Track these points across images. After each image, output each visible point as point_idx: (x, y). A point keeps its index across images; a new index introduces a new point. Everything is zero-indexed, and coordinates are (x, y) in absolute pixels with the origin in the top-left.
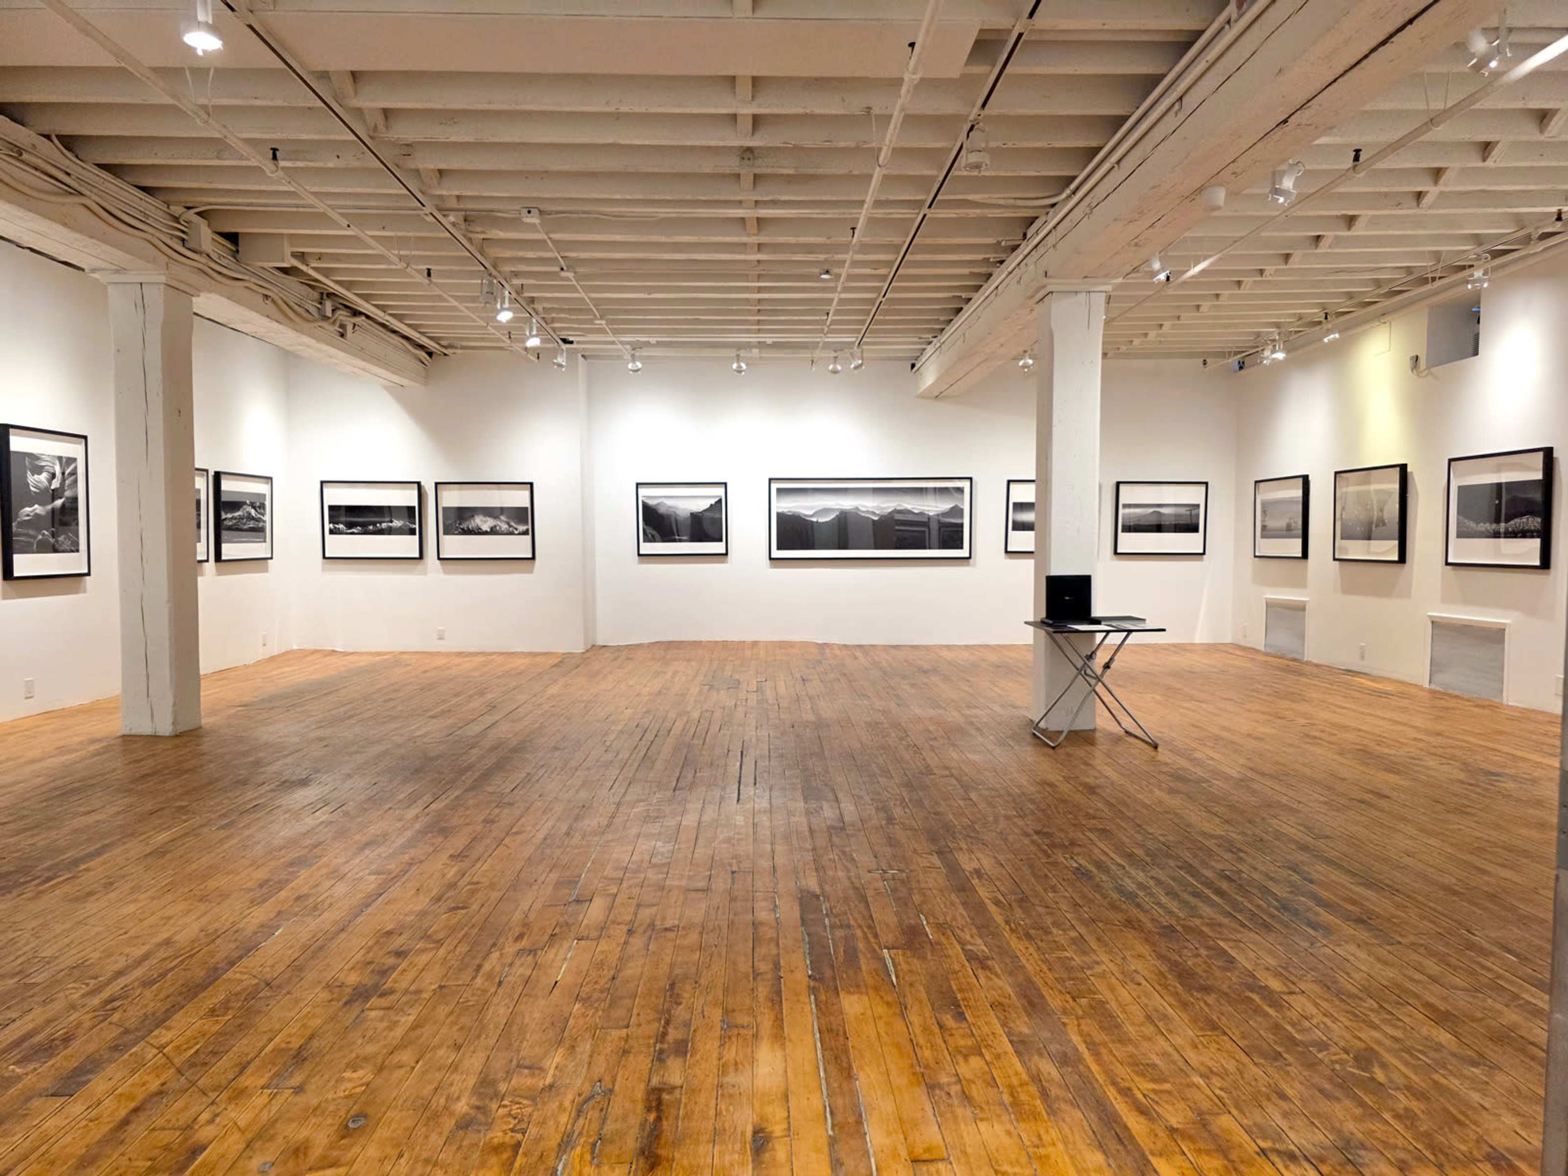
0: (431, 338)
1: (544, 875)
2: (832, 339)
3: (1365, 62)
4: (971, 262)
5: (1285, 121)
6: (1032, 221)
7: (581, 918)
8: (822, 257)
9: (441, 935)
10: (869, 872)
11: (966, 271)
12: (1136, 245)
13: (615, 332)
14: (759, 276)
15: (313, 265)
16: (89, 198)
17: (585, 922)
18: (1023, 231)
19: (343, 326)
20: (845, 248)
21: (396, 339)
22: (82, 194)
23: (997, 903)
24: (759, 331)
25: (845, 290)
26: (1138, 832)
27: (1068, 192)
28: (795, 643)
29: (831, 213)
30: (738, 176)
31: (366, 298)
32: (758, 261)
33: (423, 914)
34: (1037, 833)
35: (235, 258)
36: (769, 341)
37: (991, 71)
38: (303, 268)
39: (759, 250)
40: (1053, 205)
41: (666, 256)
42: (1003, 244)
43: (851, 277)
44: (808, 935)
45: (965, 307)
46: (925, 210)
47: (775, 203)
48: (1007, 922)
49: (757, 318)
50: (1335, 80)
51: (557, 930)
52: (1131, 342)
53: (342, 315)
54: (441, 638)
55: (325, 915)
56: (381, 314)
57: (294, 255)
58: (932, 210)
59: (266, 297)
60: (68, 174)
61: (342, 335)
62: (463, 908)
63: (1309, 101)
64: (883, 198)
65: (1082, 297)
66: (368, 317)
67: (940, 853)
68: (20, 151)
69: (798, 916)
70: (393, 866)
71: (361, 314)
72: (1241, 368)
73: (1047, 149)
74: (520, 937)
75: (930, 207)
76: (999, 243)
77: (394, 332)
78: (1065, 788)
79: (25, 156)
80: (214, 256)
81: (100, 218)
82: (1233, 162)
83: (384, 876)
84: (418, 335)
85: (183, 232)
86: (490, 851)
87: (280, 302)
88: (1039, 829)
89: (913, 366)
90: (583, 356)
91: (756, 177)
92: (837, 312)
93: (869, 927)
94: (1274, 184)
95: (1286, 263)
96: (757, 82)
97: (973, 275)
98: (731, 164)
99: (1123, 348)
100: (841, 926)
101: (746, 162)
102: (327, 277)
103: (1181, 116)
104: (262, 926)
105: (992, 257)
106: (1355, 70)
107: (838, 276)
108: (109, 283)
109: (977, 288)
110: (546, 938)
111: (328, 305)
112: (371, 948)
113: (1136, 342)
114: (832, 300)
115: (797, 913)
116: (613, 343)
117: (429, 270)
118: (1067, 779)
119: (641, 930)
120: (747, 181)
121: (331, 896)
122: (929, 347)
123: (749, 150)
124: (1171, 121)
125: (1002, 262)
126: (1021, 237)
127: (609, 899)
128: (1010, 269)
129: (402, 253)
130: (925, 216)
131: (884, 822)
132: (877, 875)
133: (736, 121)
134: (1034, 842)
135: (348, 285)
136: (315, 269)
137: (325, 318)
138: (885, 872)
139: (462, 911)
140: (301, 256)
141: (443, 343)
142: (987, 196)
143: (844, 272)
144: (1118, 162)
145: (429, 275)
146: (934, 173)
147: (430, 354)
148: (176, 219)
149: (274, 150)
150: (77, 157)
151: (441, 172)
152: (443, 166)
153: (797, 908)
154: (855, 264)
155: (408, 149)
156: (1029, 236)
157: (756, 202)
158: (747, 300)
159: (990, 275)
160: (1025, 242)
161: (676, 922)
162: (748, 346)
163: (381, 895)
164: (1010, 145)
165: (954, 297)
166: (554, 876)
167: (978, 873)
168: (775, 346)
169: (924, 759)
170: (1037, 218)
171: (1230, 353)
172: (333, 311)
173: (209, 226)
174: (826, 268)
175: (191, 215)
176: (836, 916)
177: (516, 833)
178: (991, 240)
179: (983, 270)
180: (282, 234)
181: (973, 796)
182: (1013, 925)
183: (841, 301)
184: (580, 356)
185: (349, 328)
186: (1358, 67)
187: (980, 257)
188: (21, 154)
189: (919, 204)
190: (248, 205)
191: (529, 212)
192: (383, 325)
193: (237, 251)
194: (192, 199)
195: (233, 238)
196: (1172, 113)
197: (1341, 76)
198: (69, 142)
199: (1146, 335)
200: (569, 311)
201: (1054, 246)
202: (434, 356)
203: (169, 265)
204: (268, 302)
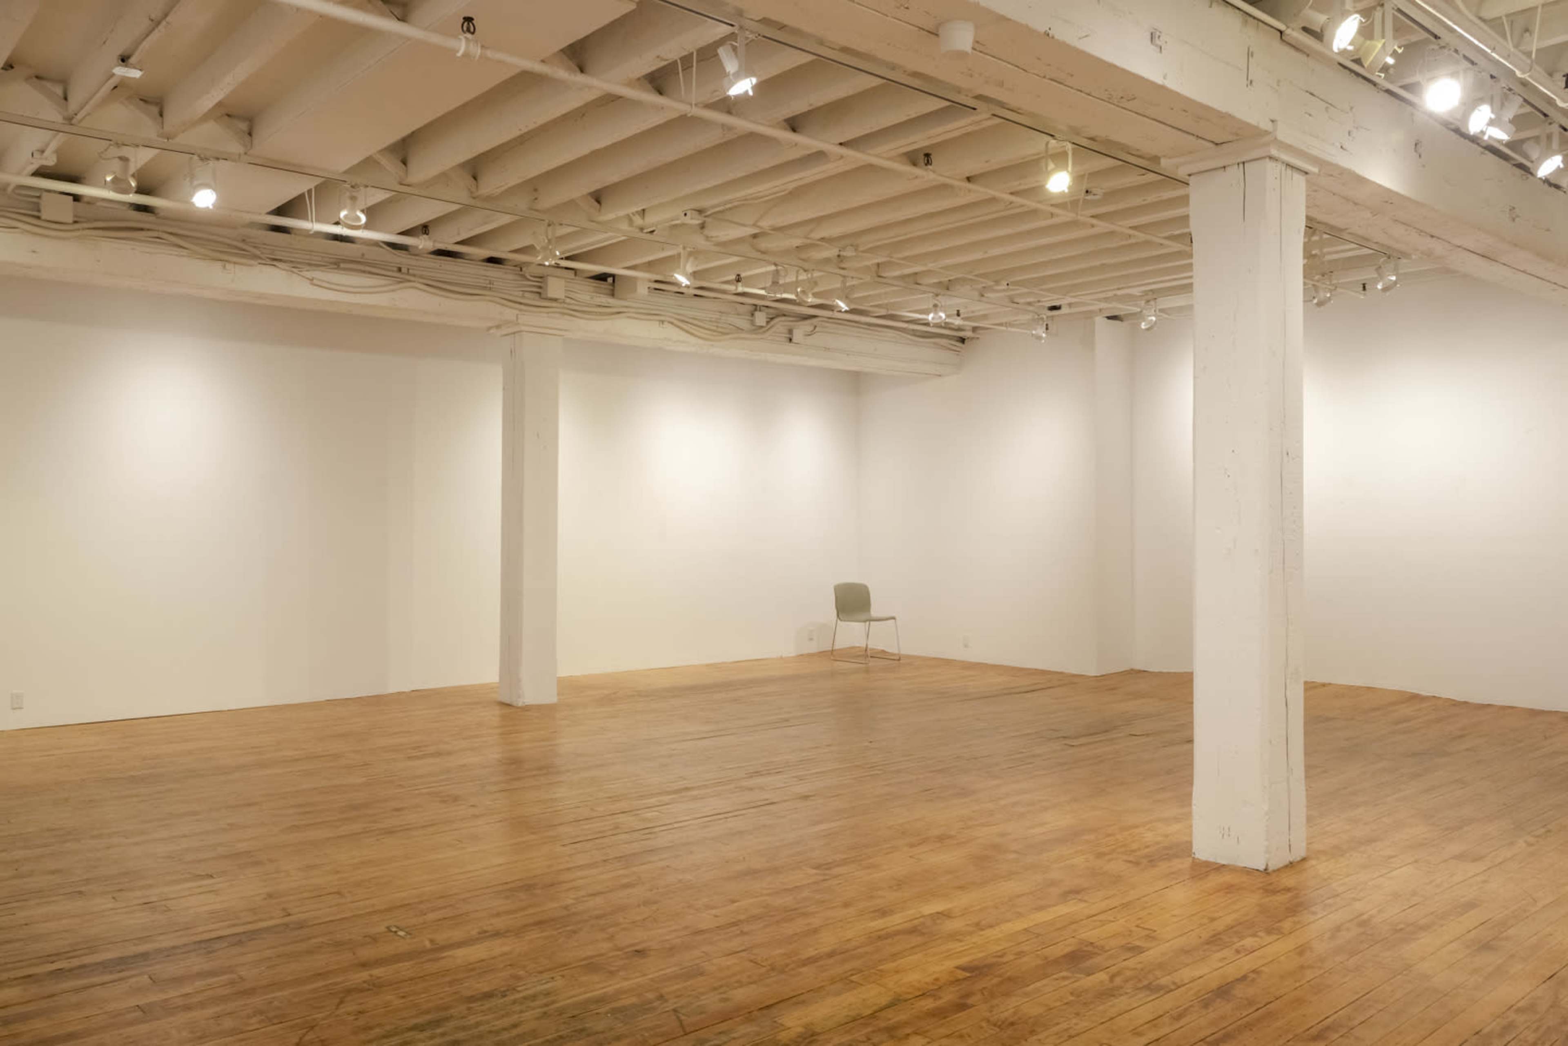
16: (415, 281)
19: (789, 332)
22: (408, 281)
35: (610, 295)
53: (786, 321)
59: (661, 321)
60: (399, 268)
61: (790, 340)
79: (344, 266)
81: (433, 293)
87: (680, 323)
90: (1111, 318)
108: (501, 336)
137: (756, 328)
147: (960, 340)
172: (771, 318)
184: (1102, 319)
185: (799, 331)
193: (614, 289)
202: (966, 341)
203: (519, 316)
204: (664, 326)
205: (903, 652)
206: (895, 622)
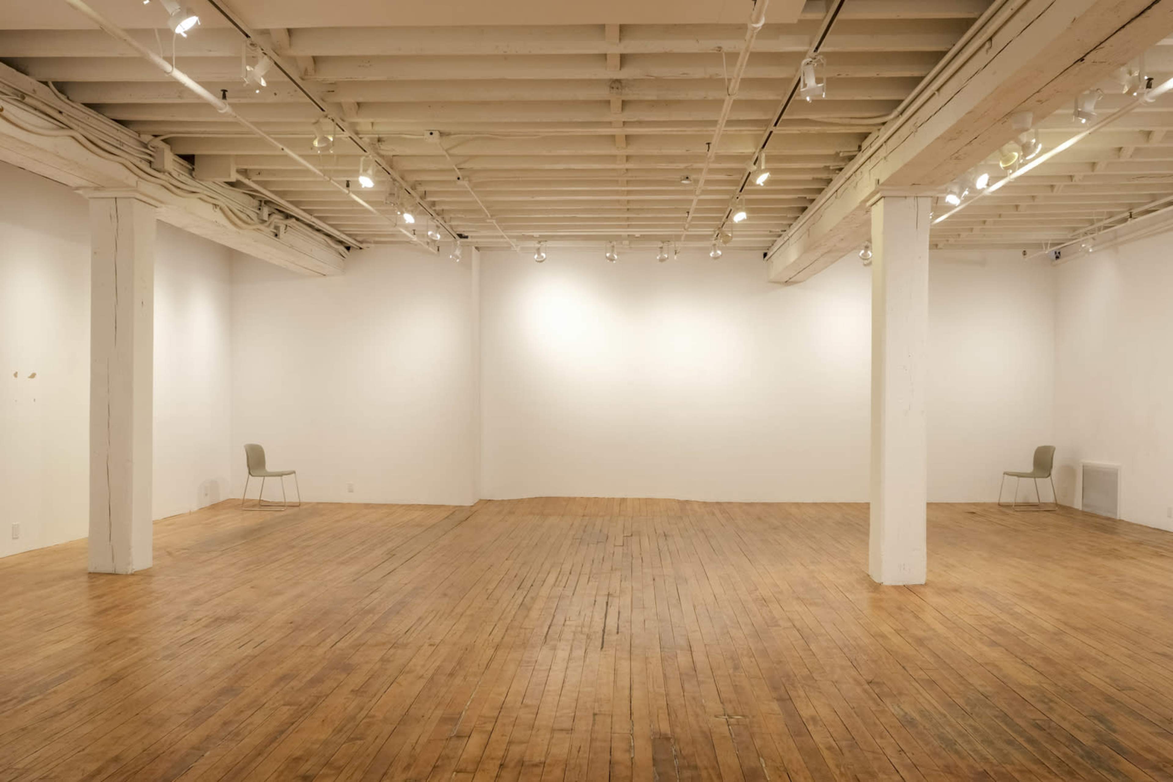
0: (349, 235)
1: (431, 711)
2: (693, 232)
3: (1149, 11)
4: (813, 170)
5: (1082, 59)
6: (865, 136)
7: (460, 752)
8: (682, 166)
9: (341, 763)
10: (716, 716)
11: (809, 177)
12: (957, 158)
13: (505, 229)
14: (628, 182)
15: (255, 179)
16: (77, 131)
17: (464, 756)
18: (859, 143)
19: (277, 228)
20: (702, 158)
21: (320, 237)
22: (71, 128)
23: (829, 748)
24: (629, 226)
25: (704, 192)
26: (961, 684)
27: (896, 113)
28: (659, 500)
29: (690, 131)
30: (608, 102)
31: (296, 204)
32: (627, 170)
33: (326, 743)
34: (869, 683)
35: (191, 174)
36: (637, 235)
37: (825, 18)
38: (246, 181)
39: (627, 160)
40: (884, 124)
41: (547, 166)
42: (841, 155)
43: (708, 182)
44: (659, 774)
45: (810, 207)
46: (771, 128)
47: (640, 123)
48: (838, 766)
49: (626, 216)
50: (1123, 27)
51: (439, 763)
52: (959, 235)
53: (277, 218)
54: (351, 491)
55: (246, 740)
56: (309, 217)
57: (239, 171)
58: (778, 128)
59: (216, 205)
60: (60, 112)
61: (276, 235)
62: (360, 739)
63: (1101, 43)
64: (734, 118)
65: (911, 201)
66: (297, 219)
67: (780, 700)
68: (23, 96)
69: (651, 756)
70: (303, 699)
71: (292, 217)
72: (1057, 258)
73: (876, 78)
74: (408, 767)
75: (776, 125)
76: (837, 154)
77: (318, 230)
78: (896, 640)
79: (27, 100)
80: (175, 174)
81: (84, 146)
82: (1038, 92)
83: (295, 707)
84: (338, 233)
85: (151, 155)
86: (385, 687)
87: (227, 210)
88: (870, 679)
89: (765, 255)
90: (477, 248)
91: (624, 103)
92: (697, 211)
93: (714, 768)
94: (1076, 107)
95: (1093, 170)
96: (622, 28)
97: (815, 180)
98: (604, 93)
99: (952, 240)
100: (689, 767)
101: (615, 91)
102: (265, 188)
103: (992, 53)
104: (193, 748)
105: (832, 165)
106: (1139, 18)
107: (696, 181)
108: (90, 198)
109: (820, 191)
110: (430, 769)
111: (266, 211)
112: (282, 772)
113: (964, 235)
114: (692, 200)
115: (649, 754)
116: (502, 237)
117: (348, 182)
118: (897, 632)
119: (512, 764)
120: (616, 105)
121: (251, 723)
122: (779, 239)
123: (619, 81)
124: (982, 57)
125: (841, 169)
126: (856, 149)
127: (485, 736)
128: (847, 176)
129: (326, 168)
130: (771, 132)
131: (731, 671)
132: (723, 719)
133: (606, 59)
134: (865, 691)
135: (281, 194)
136: (254, 182)
137: (263, 221)
138: (730, 717)
139: (359, 742)
140: (244, 172)
141: (359, 239)
142: (826, 116)
143: (703, 177)
144: (938, 90)
145: (348, 186)
146: (779, 98)
147: (348, 248)
148: (145, 146)
149: (224, 91)
150: (68, 98)
151: (359, 104)
152: (361, 100)
153: (650, 749)
154: (711, 171)
155: (332, 88)
156: (863, 148)
157: (624, 123)
158: (618, 201)
159: (831, 180)
160: (860, 154)
161: (543, 759)
162: (618, 238)
163: (293, 724)
164: (843, 76)
165: (799, 197)
166: (439, 713)
167: (813, 719)
168: (643, 238)
169: (771, 612)
170: (870, 133)
171: (1046, 244)
172: (269, 215)
173: (171, 150)
174: (686, 174)
175: (158, 142)
176: (684, 758)
177: (408, 672)
178: (832, 152)
179: (824, 176)
180: (229, 156)
181: (813, 647)
182: (842, 770)
183: (700, 201)
184: (474, 248)
185: (282, 228)
186: (1144, 15)
187: (822, 165)
188: (24, 98)
189: (766, 122)
190: (203, 133)
191: (431, 134)
192: (310, 226)
193: (193, 169)
194: (158, 129)
195: (190, 159)
196: (984, 50)
197: (1129, 22)
198: (61, 87)
199: (972, 230)
200: (465, 211)
201: (885, 158)
202: (351, 250)
203: (139, 182)
204: (216, 210)
205: (303, 500)
206: (296, 476)
